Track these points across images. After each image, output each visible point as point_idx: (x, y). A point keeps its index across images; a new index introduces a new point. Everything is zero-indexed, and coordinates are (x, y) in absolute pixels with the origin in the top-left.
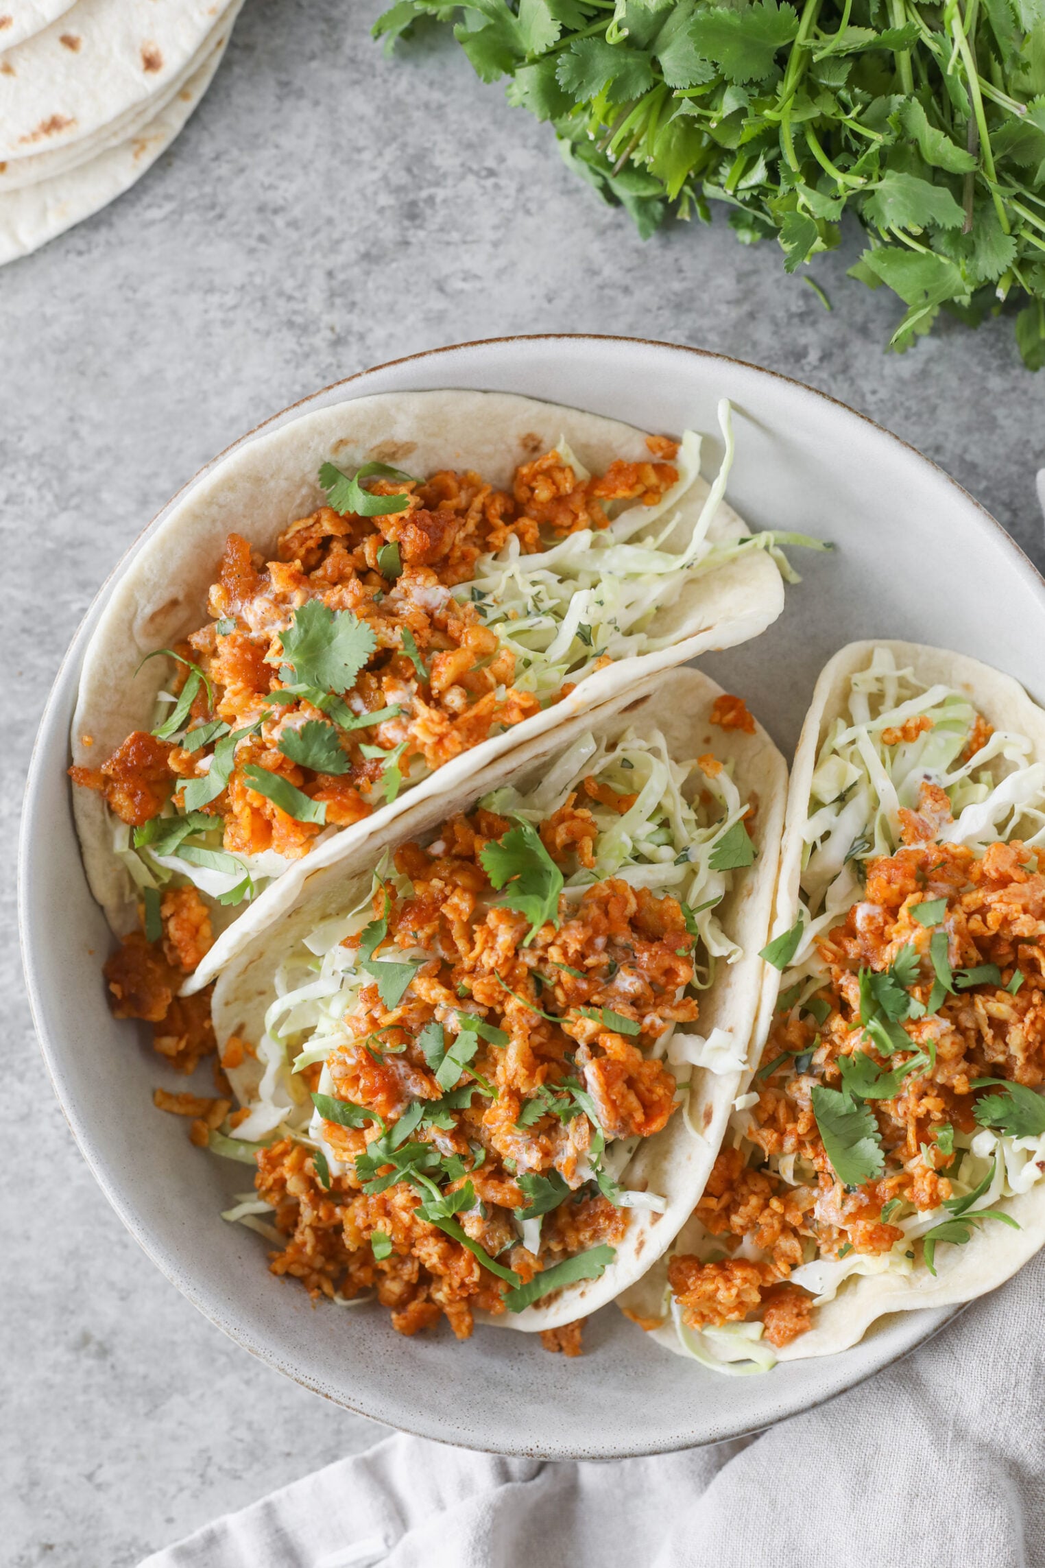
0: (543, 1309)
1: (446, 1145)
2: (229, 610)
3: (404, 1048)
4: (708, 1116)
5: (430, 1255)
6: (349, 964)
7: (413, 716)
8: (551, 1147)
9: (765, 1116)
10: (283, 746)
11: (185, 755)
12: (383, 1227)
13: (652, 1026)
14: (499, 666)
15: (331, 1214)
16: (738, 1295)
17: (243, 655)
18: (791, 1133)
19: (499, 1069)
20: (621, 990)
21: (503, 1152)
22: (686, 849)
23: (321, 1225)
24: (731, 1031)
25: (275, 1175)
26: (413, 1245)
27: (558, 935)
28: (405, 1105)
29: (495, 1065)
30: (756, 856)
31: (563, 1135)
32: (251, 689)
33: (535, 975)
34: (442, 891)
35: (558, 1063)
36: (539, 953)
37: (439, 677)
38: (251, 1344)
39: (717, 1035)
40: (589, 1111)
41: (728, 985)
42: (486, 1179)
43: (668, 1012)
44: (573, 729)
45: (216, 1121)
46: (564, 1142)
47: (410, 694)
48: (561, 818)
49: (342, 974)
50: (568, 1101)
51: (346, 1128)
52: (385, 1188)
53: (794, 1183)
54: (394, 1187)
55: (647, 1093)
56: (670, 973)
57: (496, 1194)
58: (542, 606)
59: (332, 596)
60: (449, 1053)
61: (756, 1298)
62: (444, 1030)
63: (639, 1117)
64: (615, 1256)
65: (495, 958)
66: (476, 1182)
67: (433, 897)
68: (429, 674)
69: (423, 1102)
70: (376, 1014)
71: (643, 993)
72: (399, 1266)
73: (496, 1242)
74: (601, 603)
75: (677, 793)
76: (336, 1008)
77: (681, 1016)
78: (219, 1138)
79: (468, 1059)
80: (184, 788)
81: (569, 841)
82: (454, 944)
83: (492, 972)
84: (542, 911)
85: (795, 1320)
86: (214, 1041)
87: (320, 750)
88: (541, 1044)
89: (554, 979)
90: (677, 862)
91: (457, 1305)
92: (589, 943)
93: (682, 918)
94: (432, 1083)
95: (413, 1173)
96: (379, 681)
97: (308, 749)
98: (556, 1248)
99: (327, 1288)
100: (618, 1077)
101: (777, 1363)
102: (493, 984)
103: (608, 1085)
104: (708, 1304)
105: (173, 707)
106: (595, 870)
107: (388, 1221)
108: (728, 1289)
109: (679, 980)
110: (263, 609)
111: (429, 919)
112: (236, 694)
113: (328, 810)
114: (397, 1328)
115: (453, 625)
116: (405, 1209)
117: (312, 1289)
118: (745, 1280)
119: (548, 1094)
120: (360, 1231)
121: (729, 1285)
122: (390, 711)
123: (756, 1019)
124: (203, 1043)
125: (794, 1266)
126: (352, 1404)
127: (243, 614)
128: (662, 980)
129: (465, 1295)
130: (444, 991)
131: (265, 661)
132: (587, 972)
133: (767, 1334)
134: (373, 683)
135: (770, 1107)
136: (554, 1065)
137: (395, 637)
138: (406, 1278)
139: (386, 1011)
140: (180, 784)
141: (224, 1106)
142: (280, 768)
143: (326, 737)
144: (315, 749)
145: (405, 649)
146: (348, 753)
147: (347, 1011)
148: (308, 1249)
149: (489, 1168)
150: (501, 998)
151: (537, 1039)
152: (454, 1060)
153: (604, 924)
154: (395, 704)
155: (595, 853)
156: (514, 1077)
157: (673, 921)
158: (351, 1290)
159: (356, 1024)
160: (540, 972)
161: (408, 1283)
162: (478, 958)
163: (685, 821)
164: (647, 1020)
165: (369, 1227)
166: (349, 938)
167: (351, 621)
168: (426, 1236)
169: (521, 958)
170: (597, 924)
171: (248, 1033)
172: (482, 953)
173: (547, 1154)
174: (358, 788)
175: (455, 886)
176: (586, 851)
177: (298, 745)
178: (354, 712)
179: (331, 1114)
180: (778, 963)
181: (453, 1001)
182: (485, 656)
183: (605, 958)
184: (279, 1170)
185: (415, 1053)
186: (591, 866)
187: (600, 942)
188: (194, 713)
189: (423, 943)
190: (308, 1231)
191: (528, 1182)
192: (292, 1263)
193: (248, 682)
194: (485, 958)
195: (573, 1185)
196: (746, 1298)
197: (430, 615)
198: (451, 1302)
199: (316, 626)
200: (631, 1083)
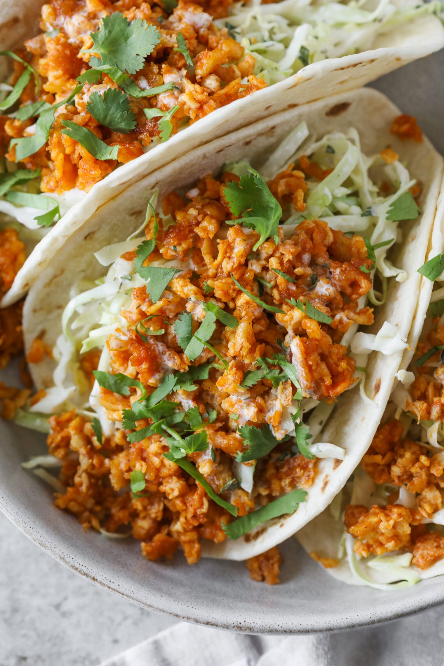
0: (253, 542)
1: (188, 404)
2: (55, 23)
3: (163, 332)
4: (378, 388)
5: (173, 490)
6: (126, 273)
7: (182, 91)
8: (264, 405)
9: (418, 393)
10: (90, 107)
11: (17, 123)
12: (140, 467)
13: (341, 321)
14: (244, 64)
15: (102, 464)
16: (394, 527)
17: (63, 51)
18: (437, 403)
19: (230, 345)
20: (320, 293)
21: (230, 409)
22: (370, 208)
23: (94, 472)
24: (397, 325)
25: (63, 434)
26: (161, 484)
27: (276, 249)
28: (161, 375)
29: (227, 342)
30: (420, 214)
31: (273, 397)
32: (67, 76)
33: (258, 280)
34: (196, 218)
35: (272, 346)
36: (263, 262)
37: (202, 66)
38: (41, 539)
39: (386, 328)
40: (292, 377)
41: (396, 299)
42: (217, 431)
43: (352, 314)
44: (294, 113)
45: (21, 402)
46: (274, 402)
47: (182, 77)
48: (282, 176)
49: (120, 280)
50: (278, 371)
51: (116, 395)
52: (143, 439)
53: (437, 445)
54: (150, 438)
55: (334, 366)
56: (354, 285)
57: (222, 441)
58: (274, 37)
59: (129, 14)
60: (196, 334)
61: (407, 530)
62: (192, 319)
63: (328, 381)
64: (307, 497)
65: (232, 264)
66: (209, 432)
67: (189, 222)
68: (195, 63)
69: (176, 372)
70: (144, 308)
71: (335, 298)
72: (149, 507)
73: (221, 482)
74: (316, 38)
75: (365, 174)
76: (115, 307)
77: (362, 320)
78: (21, 413)
79: (208, 338)
80: (16, 144)
81: (287, 193)
82: (202, 259)
83: (229, 275)
84: (267, 228)
85: (435, 549)
86: (22, 343)
87: (117, 110)
88: (261, 332)
89: (273, 283)
90: (363, 215)
91: (190, 534)
92: (298, 257)
93: (365, 249)
94: (181, 358)
95: (164, 427)
96: (160, 68)
97: (108, 109)
98: (264, 492)
99: (95, 523)
100: (314, 351)
101: (420, 581)
102: (229, 284)
103: (307, 353)
104: (372, 534)
105: (9, 93)
106: (305, 214)
107: (143, 463)
108: (388, 521)
109: (361, 290)
110: (79, 21)
111: (185, 238)
112: (57, 78)
113: (120, 153)
114: (144, 553)
115: (212, 39)
116: (157, 455)
117: (85, 522)
118: (400, 515)
119: (264, 366)
120: (122, 473)
121: (388, 518)
122: (167, 86)
123: (414, 318)
124: (14, 345)
125: (436, 510)
126: (112, 586)
127: (65, 26)
128: (349, 290)
129: (196, 524)
130: (194, 288)
131: (79, 56)
132: (297, 279)
133: (414, 561)
134: (155, 69)
135: (422, 386)
136: (269, 348)
137: (172, 40)
138: (153, 516)
139: (151, 304)
140: (13, 142)
141: (26, 392)
142: (86, 125)
143: (122, 101)
144: (113, 110)
145: (178, 47)
146: (135, 115)
147: (123, 308)
148: (84, 488)
149: (219, 425)
150: (234, 295)
151: (258, 327)
152: (198, 339)
153: (309, 245)
154: (170, 82)
155: (305, 201)
156: (241, 349)
157: (358, 252)
158: (112, 526)
159: (129, 315)
160: (263, 278)
161: (155, 520)
162: (219, 266)
163: (371, 193)
164: (338, 317)
165: (129, 470)
166: (127, 253)
167: (142, 26)
168: (170, 476)
169: (250, 267)
170: (305, 244)
171: (48, 337)
172: (222, 261)
173: (261, 411)
174: (141, 141)
175: (205, 215)
176: (299, 198)
177: (101, 106)
178: (140, 88)
179: (107, 385)
180: (430, 277)
181: (200, 296)
182: (234, 59)
183: (309, 271)
184: (66, 430)
185: (170, 337)
186: (302, 209)
187: (306, 257)
188: (25, 97)
189: (181, 256)
190: (84, 476)
191: (246, 432)
192: (71, 500)
193: (66, 72)
194: (224, 264)
195: (279, 436)
196: (400, 531)
197: (197, 31)
198: (186, 531)
199: (117, 28)
200: (323, 357)
